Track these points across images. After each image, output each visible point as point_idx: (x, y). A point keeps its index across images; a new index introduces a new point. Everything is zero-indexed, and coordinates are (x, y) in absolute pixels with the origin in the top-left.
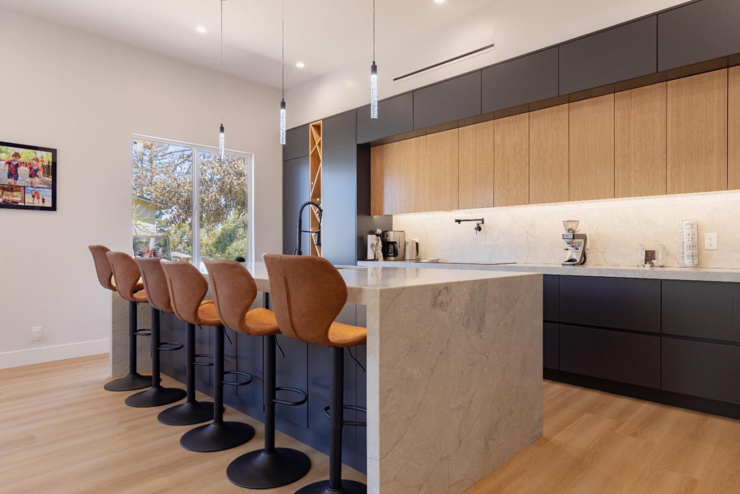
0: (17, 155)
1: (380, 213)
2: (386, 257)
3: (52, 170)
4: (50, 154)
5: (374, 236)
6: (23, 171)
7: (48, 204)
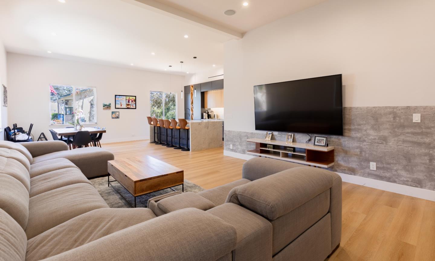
0: (129, 98)
1: (207, 108)
2: (208, 118)
3: (135, 100)
4: (135, 97)
5: (205, 113)
6: (130, 101)
7: (135, 108)
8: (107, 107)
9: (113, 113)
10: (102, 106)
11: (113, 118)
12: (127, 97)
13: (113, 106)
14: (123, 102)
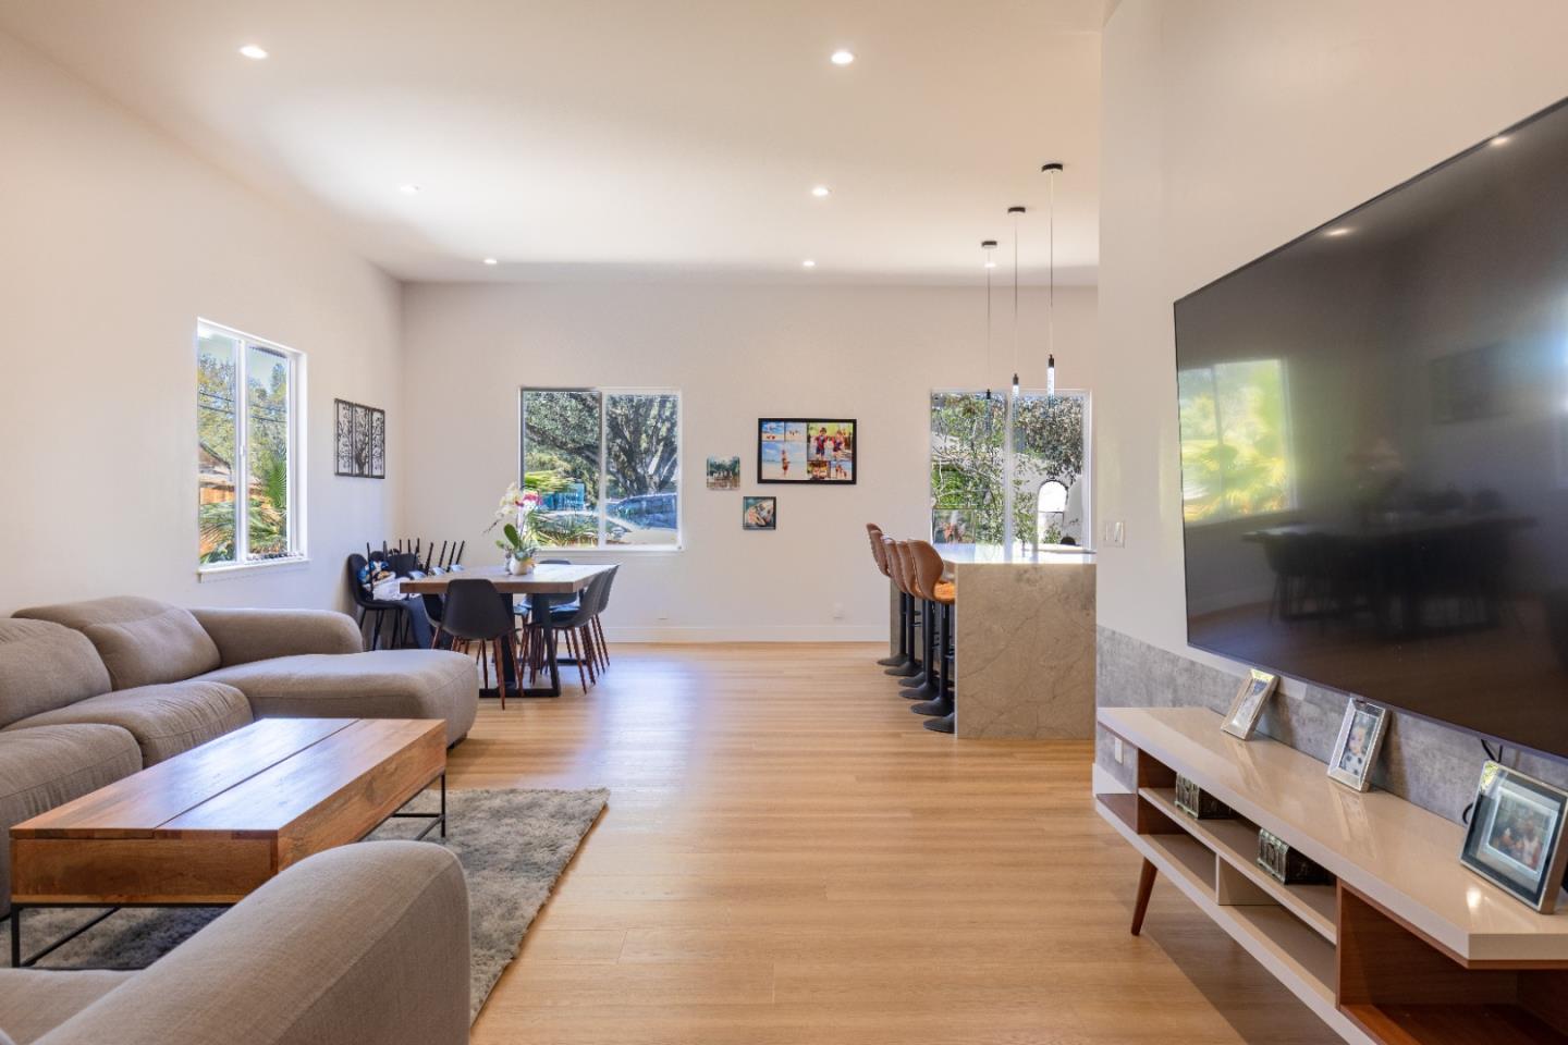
0: (824, 430)
3: (852, 443)
4: (851, 425)
6: (829, 445)
7: (849, 478)
8: (725, 474)
9: (749, 502)
10: (704, 470)
11: (747, 527)
12: (812, 425)
13: (748, 471)
14: (795, 449)
